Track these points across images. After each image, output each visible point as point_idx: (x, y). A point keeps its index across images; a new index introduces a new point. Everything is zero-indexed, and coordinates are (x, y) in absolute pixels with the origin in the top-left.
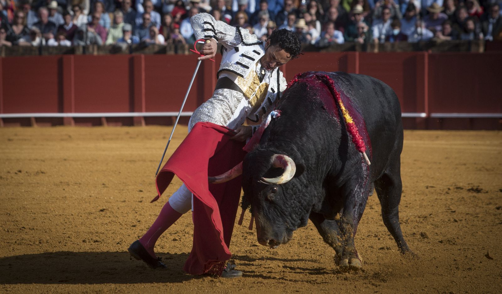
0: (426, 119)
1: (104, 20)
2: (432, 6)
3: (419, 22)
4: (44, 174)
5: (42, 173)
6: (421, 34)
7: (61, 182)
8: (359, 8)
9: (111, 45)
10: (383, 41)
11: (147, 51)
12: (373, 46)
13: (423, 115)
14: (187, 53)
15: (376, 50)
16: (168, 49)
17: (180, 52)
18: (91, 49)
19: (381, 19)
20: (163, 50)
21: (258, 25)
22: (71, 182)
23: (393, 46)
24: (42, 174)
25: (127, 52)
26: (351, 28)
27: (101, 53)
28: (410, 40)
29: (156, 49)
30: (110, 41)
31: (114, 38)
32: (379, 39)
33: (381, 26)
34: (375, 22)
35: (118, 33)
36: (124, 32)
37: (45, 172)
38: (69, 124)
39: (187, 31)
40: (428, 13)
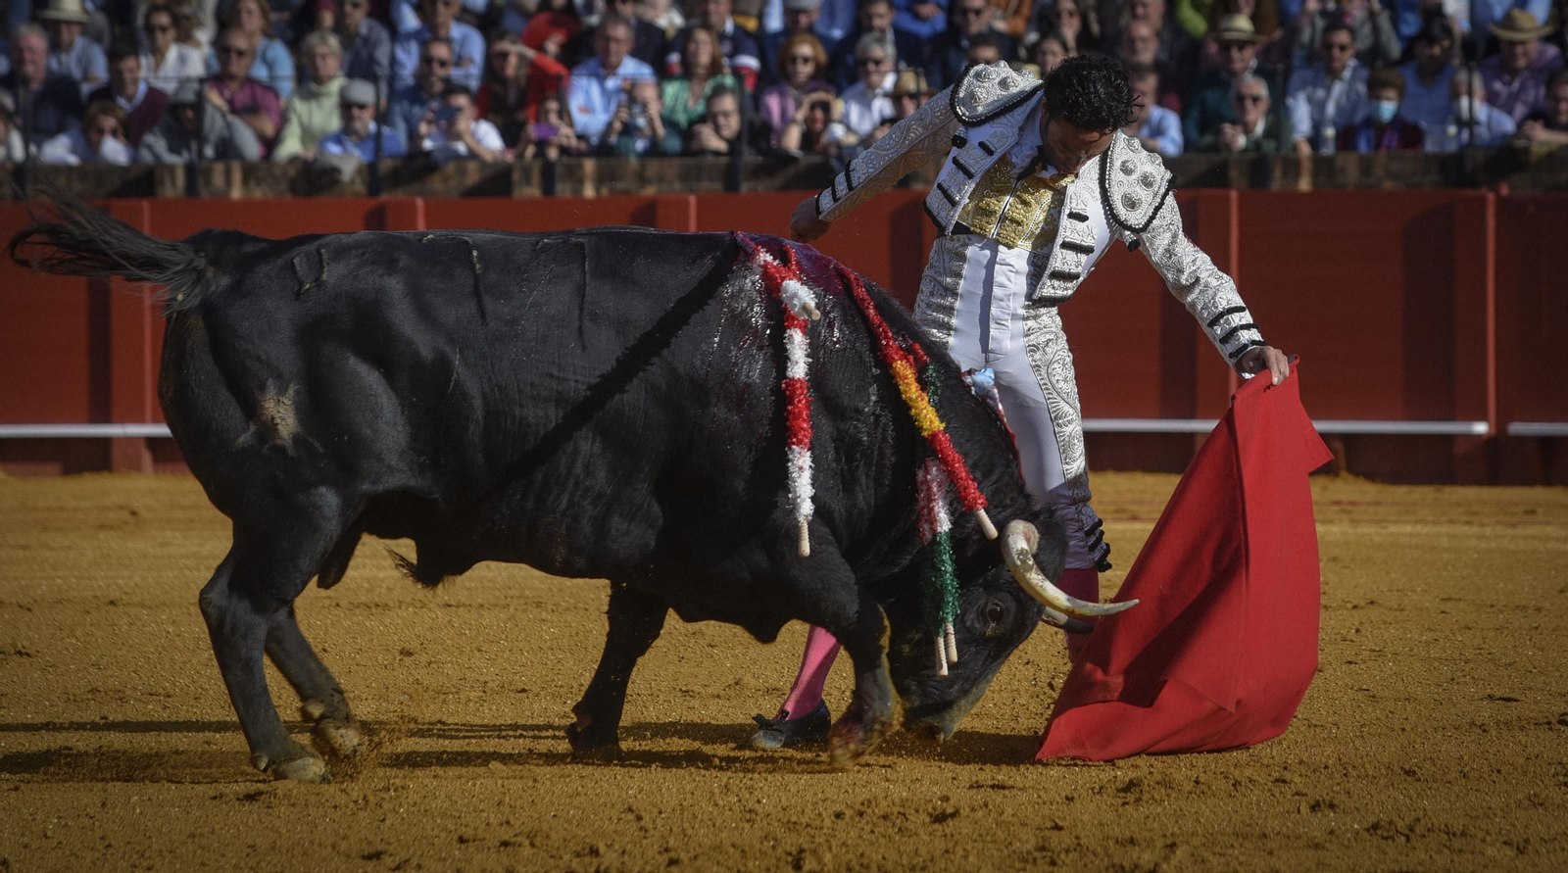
0: (1490, 444)
1: (270, 65)
2: (1508, 22)
3: (1462, 77)
4: (25, 660)
5: (20, 653)
6: (1471, 123)
7: (95, 690)
8: (1243, 23)
9: (294, 159)
10: (1328, 150)
11: (436, 183)
12: (1292, 166)
13: (1481, 428)
14: (589, 192)
15: (1304, 185)
16: (516, 176)
17: (563, 189)
18: (218, 179)
19: (1322, 64)
20: (497, 181)
21: (860, 87)
22: (135, 689)
23: (1366, 166)
24: (17, 658)
25: (360, 187)
26: (1211, 96)
27: (258, 193)
28: (1430, 146)
29: (473, 175)
30: (291, 145)
31: (307, 135)
32: (1315, 140)
33: (1320, 93)
34: (1296, 78)
35: (324, 115)
36: (347, 107)
37: (32, 651)
38: (135, 466)
39: (588, 109)
40: (1494, 45)
